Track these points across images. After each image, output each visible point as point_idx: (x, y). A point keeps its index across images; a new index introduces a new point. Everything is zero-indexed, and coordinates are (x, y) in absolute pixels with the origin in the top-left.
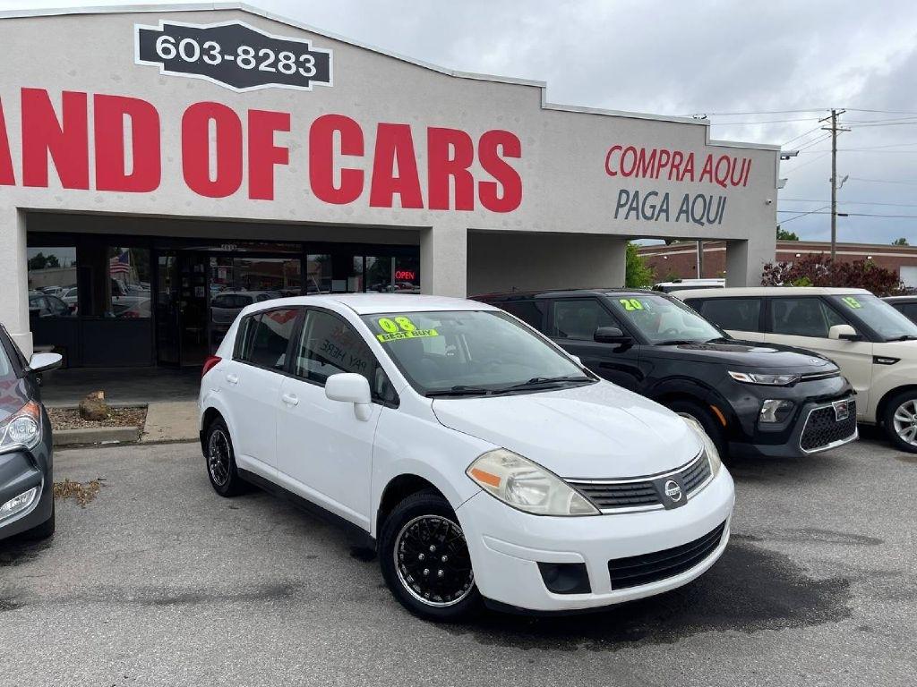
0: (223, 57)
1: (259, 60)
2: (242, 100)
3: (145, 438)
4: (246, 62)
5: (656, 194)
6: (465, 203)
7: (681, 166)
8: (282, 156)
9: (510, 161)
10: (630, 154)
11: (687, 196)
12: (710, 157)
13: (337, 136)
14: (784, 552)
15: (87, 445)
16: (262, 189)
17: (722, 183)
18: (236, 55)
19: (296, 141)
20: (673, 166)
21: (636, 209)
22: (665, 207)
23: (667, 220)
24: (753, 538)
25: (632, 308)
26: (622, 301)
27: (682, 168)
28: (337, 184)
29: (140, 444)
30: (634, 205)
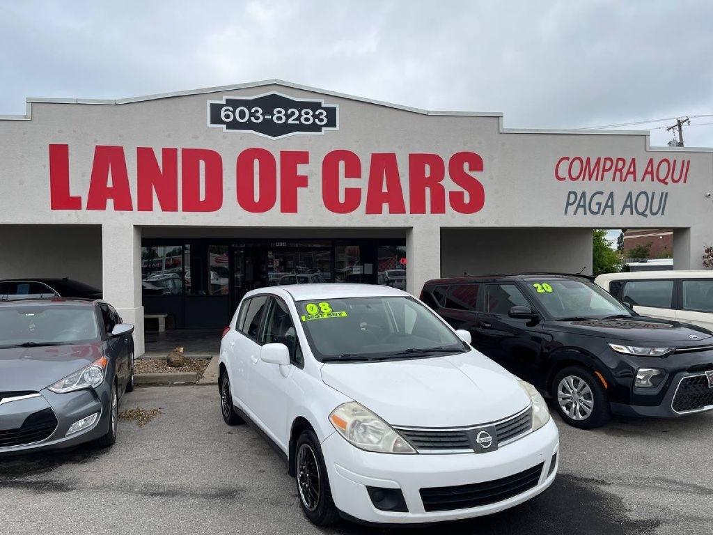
0: (264, 117)
1: (288, 116)
2: (276, 145)
3: (201, 381)
4: (279, 118)
5: (601, 193)
6: (438, 208)
7: (624, 169)
8: (303, 182)
9: (475, 175)
10: (577, 163)
11: (630, 193)
12: (651, 161)
13: (342, 164)
14: (620, 495)
15: (165, 384)
16: (290, 206)
17: (664, 181)
18: (273, 115)
19: (312, 171)
20: (616, 170)
21: (584, 206)
22: (610, 204)
23: (613, 214)
24: (603, 483)
25: (543, 291)
26: (535, 285)
27: (625, 171)
28: (342, 199)
29: (198, 385)
30: (582, 203)
